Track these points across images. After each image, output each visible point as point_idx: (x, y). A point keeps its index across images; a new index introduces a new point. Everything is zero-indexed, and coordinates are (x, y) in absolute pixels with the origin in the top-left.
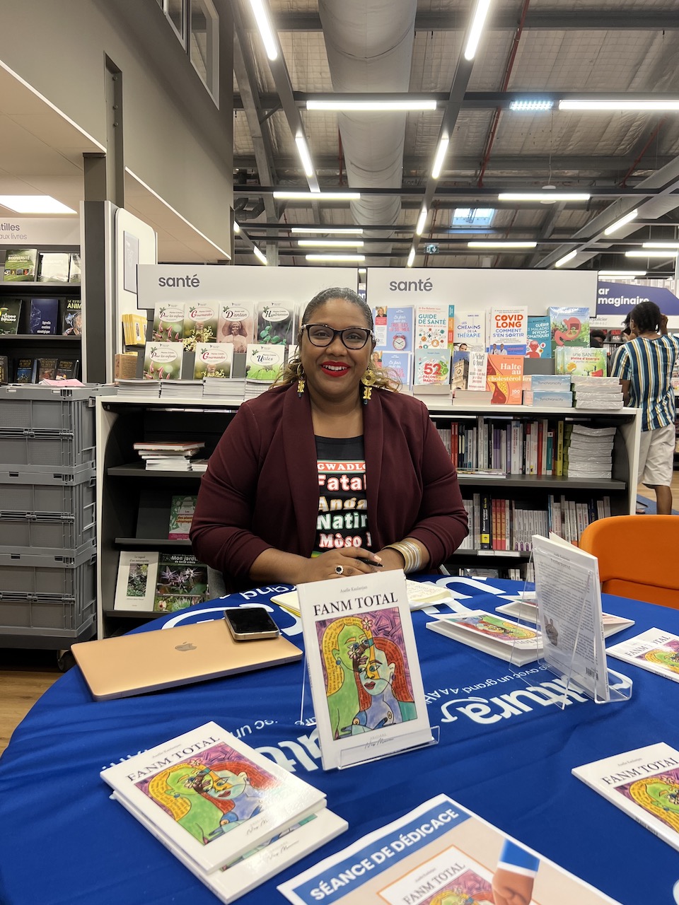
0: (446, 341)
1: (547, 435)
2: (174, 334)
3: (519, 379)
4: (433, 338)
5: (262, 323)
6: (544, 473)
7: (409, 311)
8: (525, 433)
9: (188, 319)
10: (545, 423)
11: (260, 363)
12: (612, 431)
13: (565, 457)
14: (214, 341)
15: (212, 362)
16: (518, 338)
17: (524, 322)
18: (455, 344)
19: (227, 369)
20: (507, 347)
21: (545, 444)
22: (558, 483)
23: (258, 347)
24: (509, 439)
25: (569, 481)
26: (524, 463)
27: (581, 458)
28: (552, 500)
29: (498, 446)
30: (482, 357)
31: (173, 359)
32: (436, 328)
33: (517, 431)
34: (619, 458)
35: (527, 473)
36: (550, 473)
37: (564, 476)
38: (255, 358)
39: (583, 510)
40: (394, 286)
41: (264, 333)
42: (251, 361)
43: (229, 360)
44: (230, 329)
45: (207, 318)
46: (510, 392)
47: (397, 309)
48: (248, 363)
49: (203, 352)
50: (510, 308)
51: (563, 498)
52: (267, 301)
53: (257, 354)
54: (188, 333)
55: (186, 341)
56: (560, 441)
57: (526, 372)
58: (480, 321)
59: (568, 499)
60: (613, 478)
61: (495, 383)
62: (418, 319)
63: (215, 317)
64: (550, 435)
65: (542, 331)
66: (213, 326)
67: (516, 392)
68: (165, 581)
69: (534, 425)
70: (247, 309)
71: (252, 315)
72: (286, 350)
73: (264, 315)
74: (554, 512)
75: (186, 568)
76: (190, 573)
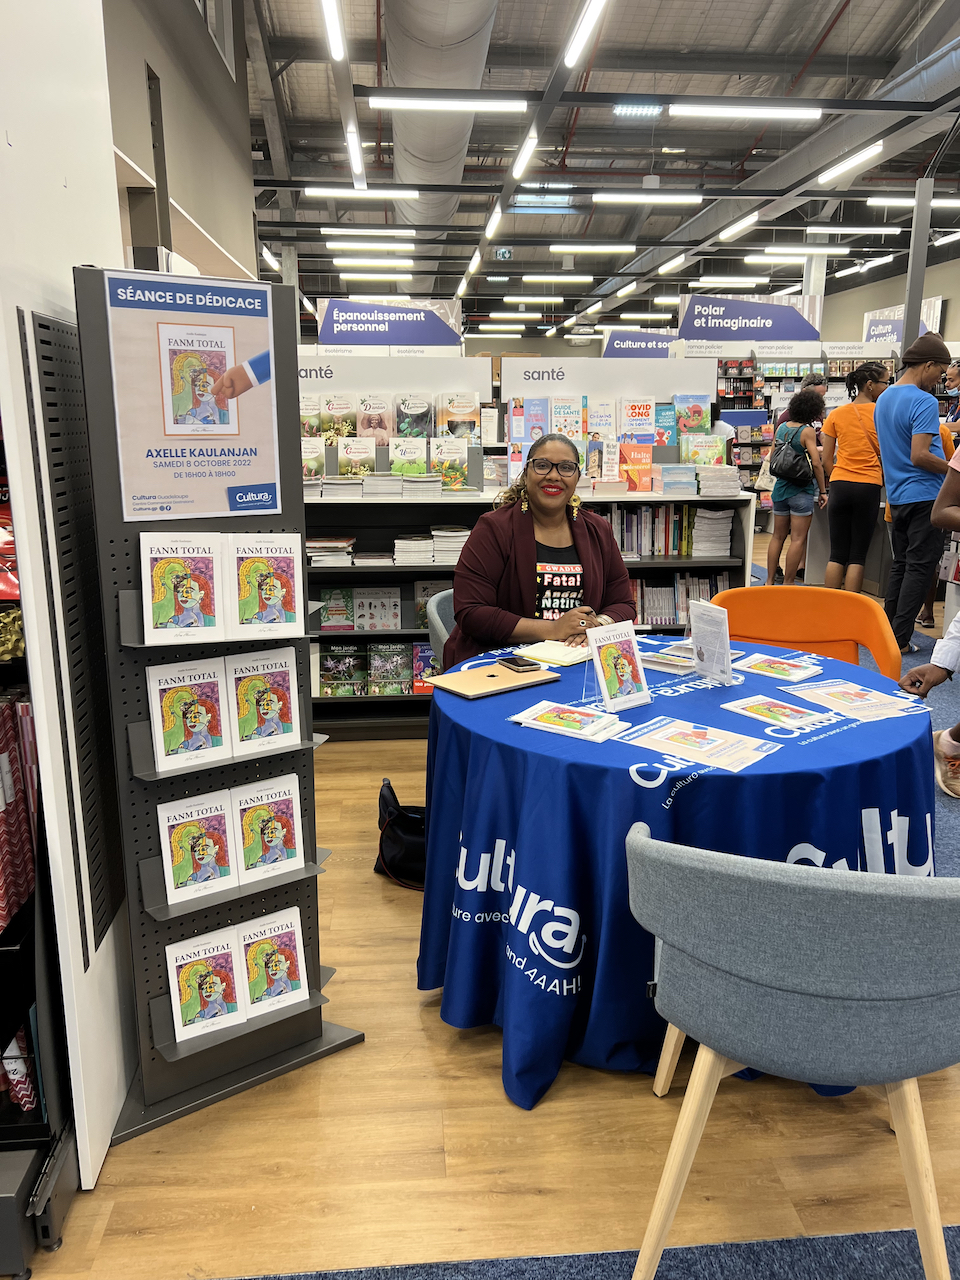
0: (580, 431)
1: (673, 518)
2: (311, 428)
3: (649, 467)
4: (568, 428)
5: (401, 416)
6: (670, 553)
7: (544, 402)
8: (654, 517)
9: (325, 412)
10: (672, 506)
11: (403, 457)
12: (730, 513)
13: (690, 536)
14: (355, 435)
15: (356, 457)
16: (646, 427)
17: (652, 412)
18: (589, 433)
19: (371, 464)
20: (636, 436)
21: (671, 526)
22: (683, 563)
23: (399, 440)
24: (639, 523)
25: (693, 560)
26: (653, 545)
27: (703, 539)
28: (678, 578)
29: (629, 530)
30: (614, 447)
31: (316, 455)
32: (571, 419)
33: (646, 516)
34: (736, 537)
35: (656, 553)
36: (676, 553)
37: (689, 556)
38: (398, 451)
39: (706, 586)
40: (528, 376)
41: (403, 426)
42: (394, 454)
43: (373, 455)
44: (369, 422)
45: (345, 412)
46: (640, 480)
47: (534, 400)
48: (392, 456)
49: (346, 447)
50: (640, 398)
51: (688, 575)
52: (404, 392)
53: (400, 448)
54: (326, 426)
55: (325, 435)
56: (685, 524)
57: (655, 460)
58: (611, 410)
59: (692, 576)
60: (731, 556)
61: (627, 472)
62: (553, 410)
63: (354, 410)
64: (677, 518)
65: (668, 419)
66: (353, 419)
67: (646, 480)
68: (328, 670)
69: (662, 512)
70: (384, 403)
71: (390, 407)
72: (428, 443)
73: (402, 407)
74: (680, 588)
75: (346, 656)
76: (350, 661)
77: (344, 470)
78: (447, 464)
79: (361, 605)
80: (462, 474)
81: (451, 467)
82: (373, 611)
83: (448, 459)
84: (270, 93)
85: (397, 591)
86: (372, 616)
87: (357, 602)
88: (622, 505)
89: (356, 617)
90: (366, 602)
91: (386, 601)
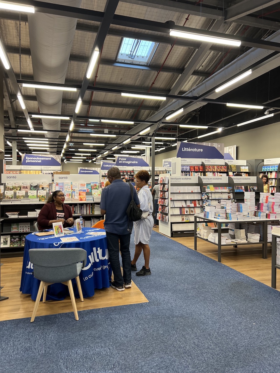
0: (71, 189)
2: (11, 189)
3: (85, 196)
5: (31, 186)
7: (63, 183)
8: (87, 206)
9: (14, 185)
10: (90, 204)
11: (31, 195)
13: (94, 210)
14: (21, 190)
15: (20, 195)
16: (85, 188)
17: (86, 185)
18: (73, 189)
19: (24, 196)
20: (82, 190)
21: (90, 208)
22: (93, 215)
23: (31, 191)
24: (84, 207)
25: (95, 215)
26: (87, 212)
27: (96, 210)
28: (92, 219)
29: (82, 209)
30: (78, 192)
31: (11, 194)
32: (69, 187)
35: (87, 214)
36: (91, 213)
41: (32, 188)
42: (29, 194)
43: (24, 194)
44: (24, 187)
45: (19, 185)
49: (18, 193)
50: (83, 183)
51: (94, 218)
52: (32, 181)
53: (31, 193)
54: (14, 188)
55: (14, 190)
56: (93, 208)
58: (77, 185)
61: (80, 197)
62: (65, 185)
63: (21, 185)
64: (91, 206)
65: (89, 187)
66: (20, 187)
67: (84, 199)
68: (12, 241)
69: (88, 205)
70: (28, 183)
71: (29, 184)
72: (37, 192)
73: (32, 184)
74: (93, 221)
75: (16, 238)
76: (17, 239)
77: (18, 197)
78: (41, 196)
79: (21, 227)
80: (45, 198)
81: (42, 196)
82: (23, 228)
83: (41, 195)
84: (10, 106)
85: (30, 223)
86: (23, 229)
87: (20, 226)
88: (80, 204)
89: (19, 229)
90: (22, 226)
91: (27, 226)
